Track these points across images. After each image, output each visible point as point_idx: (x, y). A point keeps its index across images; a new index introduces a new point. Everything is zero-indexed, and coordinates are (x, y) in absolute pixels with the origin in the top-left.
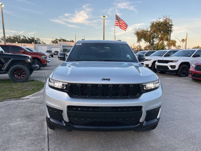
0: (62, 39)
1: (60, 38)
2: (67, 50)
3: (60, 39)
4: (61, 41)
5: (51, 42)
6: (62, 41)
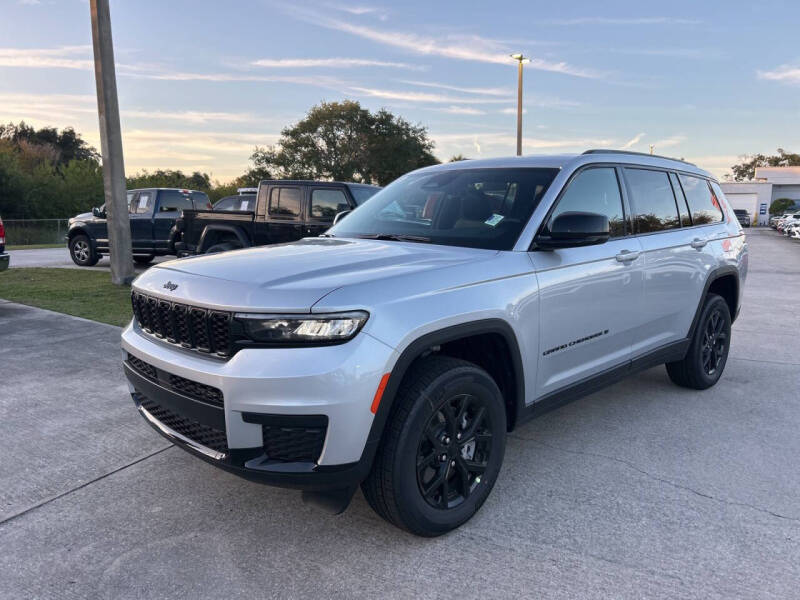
0: (786, 157)
1: (780, 150)
2: (792, 202)
3: (779, 155)
4: (783, 165)
5: (731, 172)
6: (786, 162)
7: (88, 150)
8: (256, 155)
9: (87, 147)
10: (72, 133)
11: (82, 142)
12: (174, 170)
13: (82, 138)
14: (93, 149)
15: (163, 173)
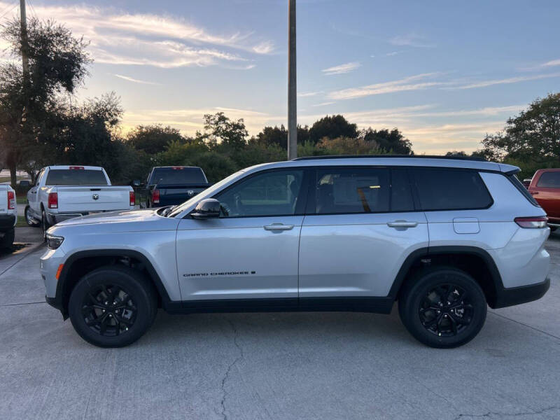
7: (404, 141)
8: (486, 140)
9: (404, 139)
10: (396, 131)
11: (401, 136)
12: (459, 151)
13: (402, 134)
14: (407, 140)
15: (451, 153)
